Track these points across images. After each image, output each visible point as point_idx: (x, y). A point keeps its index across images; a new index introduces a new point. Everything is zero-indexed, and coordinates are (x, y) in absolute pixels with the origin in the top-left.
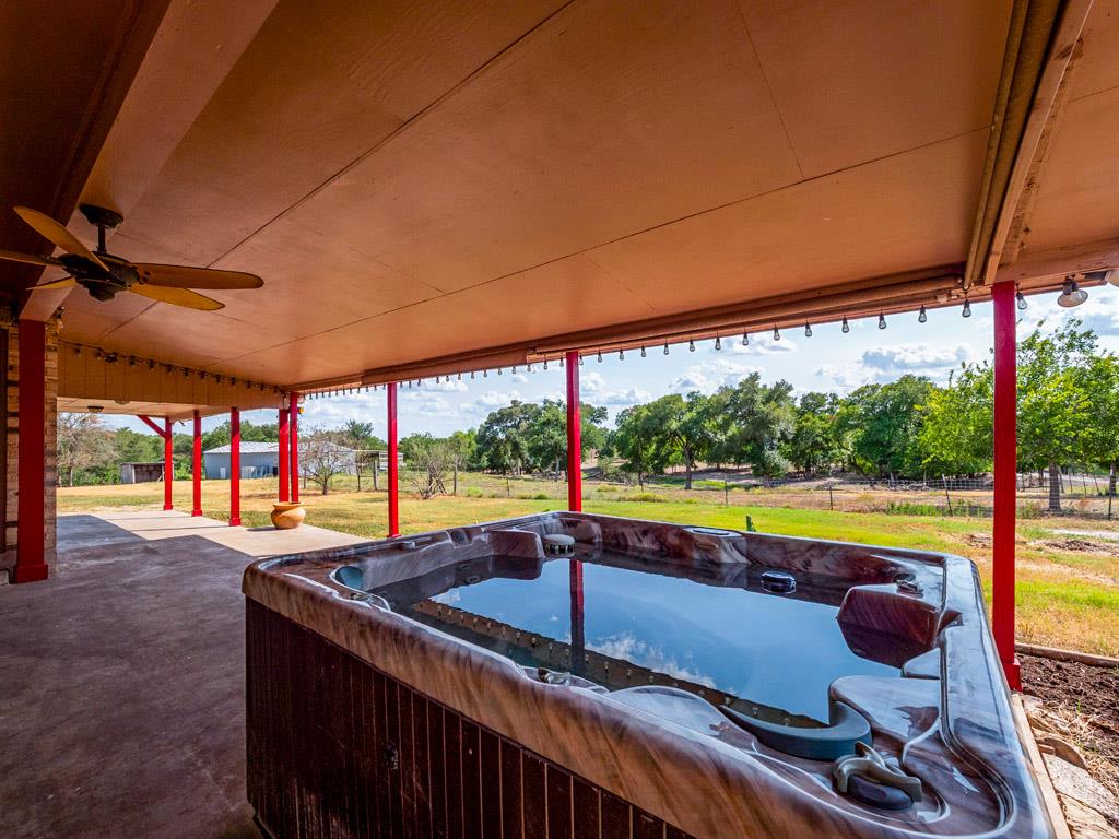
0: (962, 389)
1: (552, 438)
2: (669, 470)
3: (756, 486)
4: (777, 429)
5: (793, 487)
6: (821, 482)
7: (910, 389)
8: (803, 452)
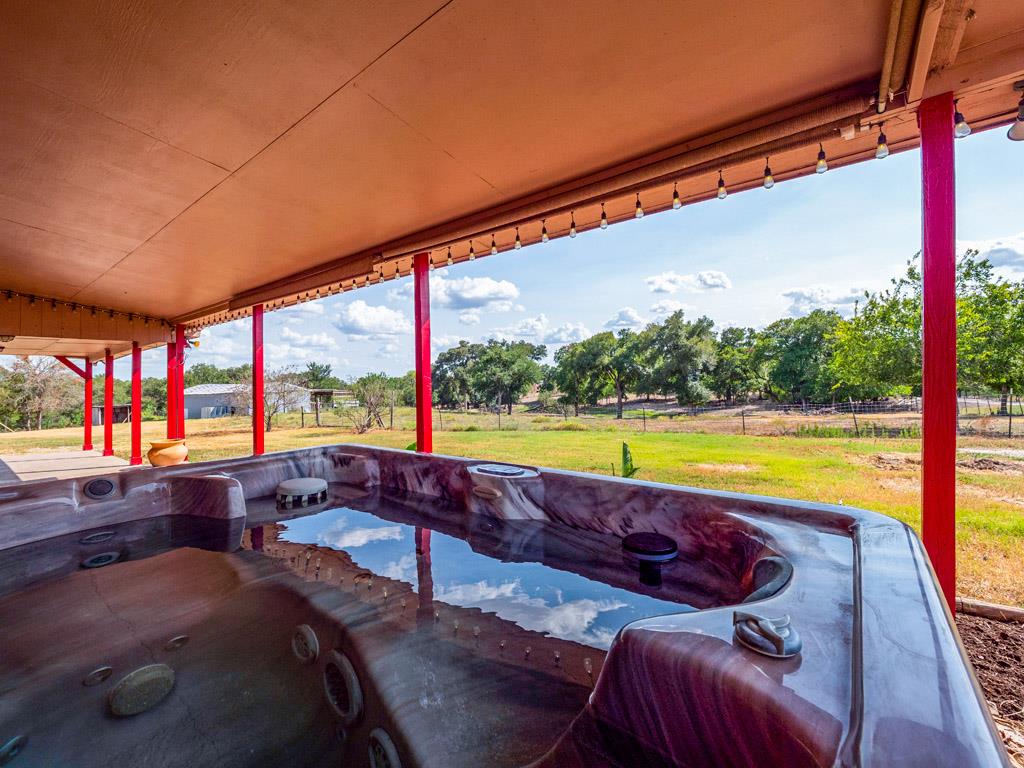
0: (867, 318)
1: (494, 374)
2: (603, 402)
3: (679, 414)
4: (700, 362)
5: (714, 414)
6: (740, 410)
7: (820, 323)
8: (723, 382)
